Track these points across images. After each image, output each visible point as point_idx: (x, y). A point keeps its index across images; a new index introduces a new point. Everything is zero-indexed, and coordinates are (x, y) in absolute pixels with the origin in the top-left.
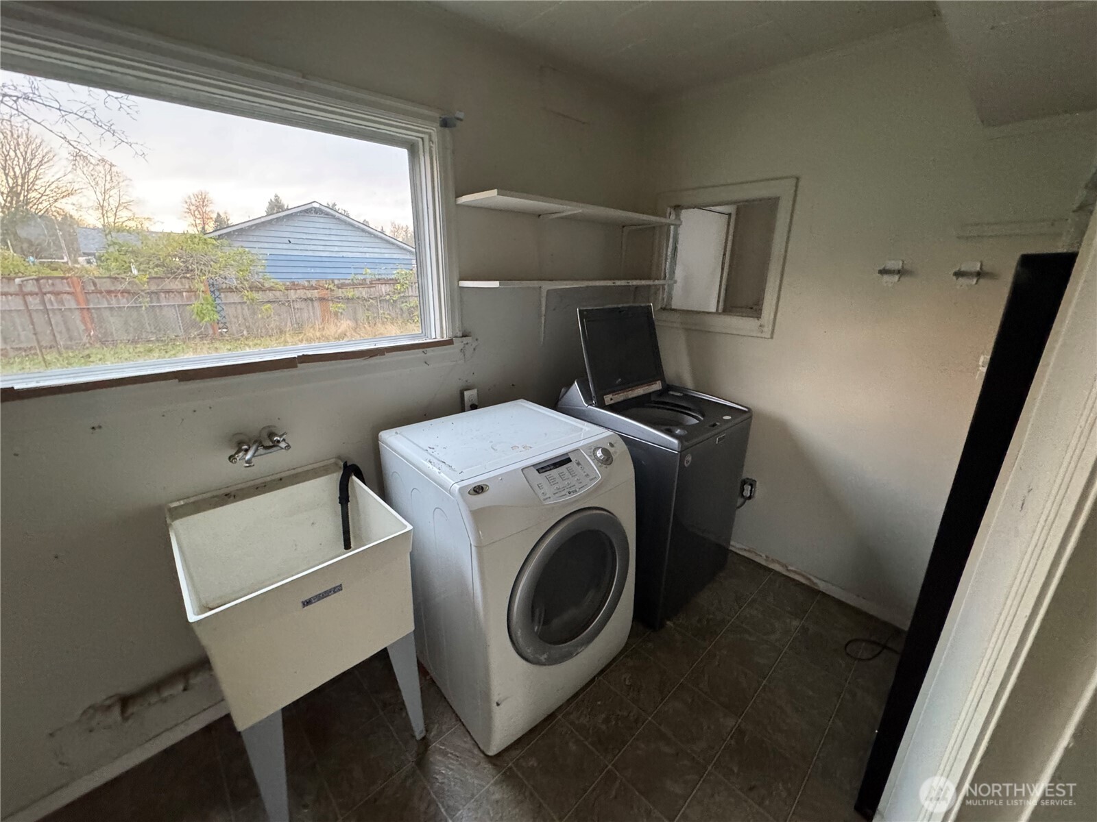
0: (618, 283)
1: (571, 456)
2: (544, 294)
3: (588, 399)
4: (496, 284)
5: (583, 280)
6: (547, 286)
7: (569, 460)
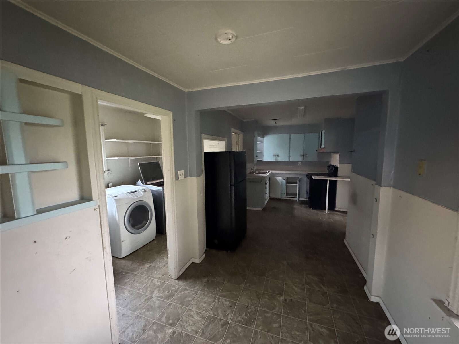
0: (149, 157)
1: (136, 191)
2: (130, 160)
3: (143, 183)
4: (117, 158)
5: (139, 156)
6: (130, 158)
7: (136, 192)
